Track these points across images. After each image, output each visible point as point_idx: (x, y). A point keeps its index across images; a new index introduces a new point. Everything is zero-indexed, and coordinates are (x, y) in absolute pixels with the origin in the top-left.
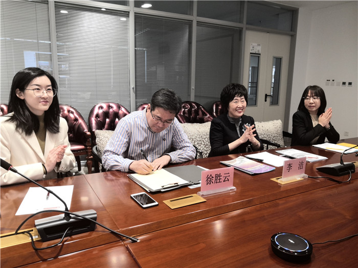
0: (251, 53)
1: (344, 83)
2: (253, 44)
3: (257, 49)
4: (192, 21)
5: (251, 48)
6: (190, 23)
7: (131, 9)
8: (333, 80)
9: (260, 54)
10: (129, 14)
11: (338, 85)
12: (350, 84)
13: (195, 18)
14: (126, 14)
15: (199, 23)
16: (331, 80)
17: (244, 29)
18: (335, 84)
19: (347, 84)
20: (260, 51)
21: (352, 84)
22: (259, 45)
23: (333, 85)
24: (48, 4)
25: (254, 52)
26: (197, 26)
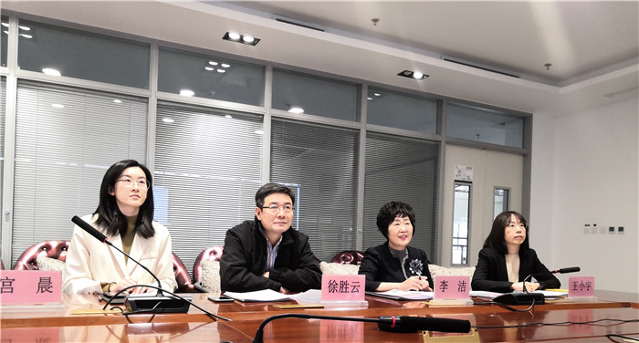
0: (455, 181)
1: (612, 229)
2: (460, 167)
4: (359, 130)
5: (456, 172)
6: (356, 133)
7: (267, 110)
8: (595, 225)
9: (471, 182)
10: (262, 119)
11: (603, 231)
12: (621, 229)
13: (363, 126)
14: (258, 118)
15: (370, 134)
16: (592, 225)
17: (443, 143)
18: (598, 232)
19: (616, 229)
20: (471, 177)
21: (625, 229)
22: (469, 168)
23: (594, 232)
24: (147, 103)
25: (462, 180)
26: (367, 137)
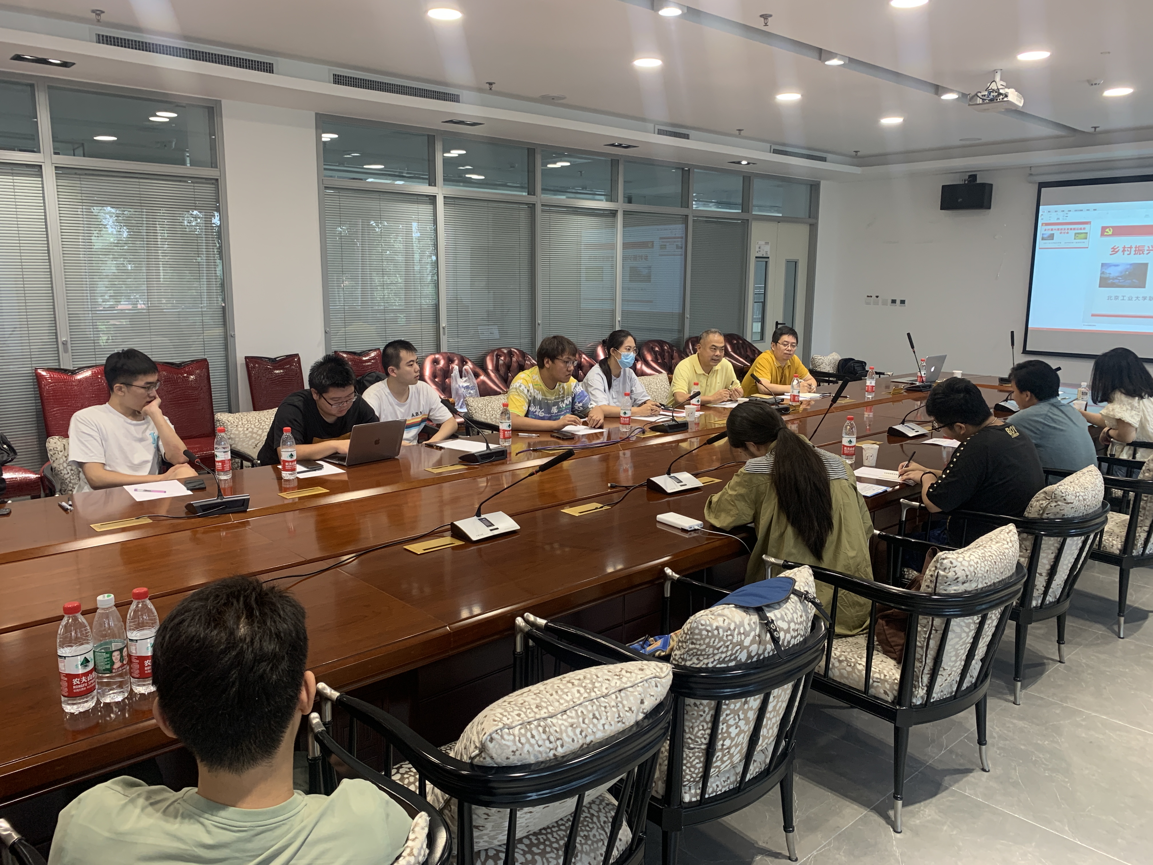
0: (756, 257)
1: (894, 301)
2: (760, 243)
3: (766, 250)
4: (686, 215)
5: (757, 249)
8: (877, 297)
9: (768, 258)
11: (884, 303)
12: (903, 302)
13: (691, 211)
16: (874, 297)
17: (750, 222)
18: (880, 303)
19: (898, 302)
20: (769, 253)
21: (906, 302)
22: (767, 243)
23: (876, 303)
25: (761, 256)
